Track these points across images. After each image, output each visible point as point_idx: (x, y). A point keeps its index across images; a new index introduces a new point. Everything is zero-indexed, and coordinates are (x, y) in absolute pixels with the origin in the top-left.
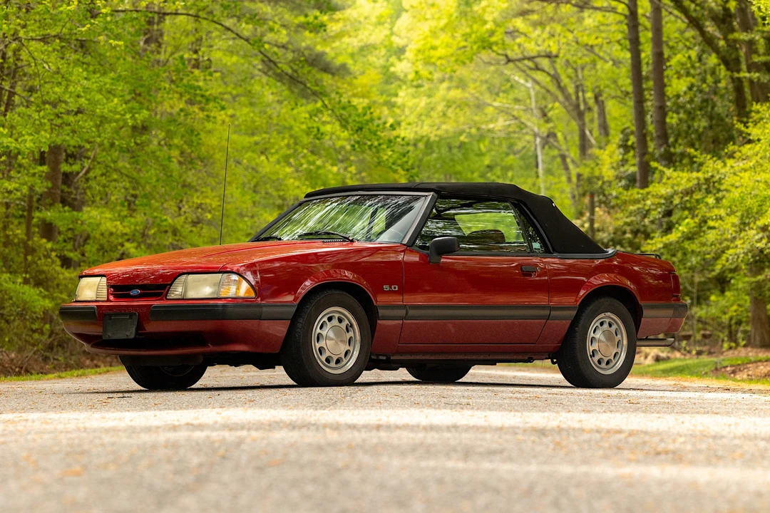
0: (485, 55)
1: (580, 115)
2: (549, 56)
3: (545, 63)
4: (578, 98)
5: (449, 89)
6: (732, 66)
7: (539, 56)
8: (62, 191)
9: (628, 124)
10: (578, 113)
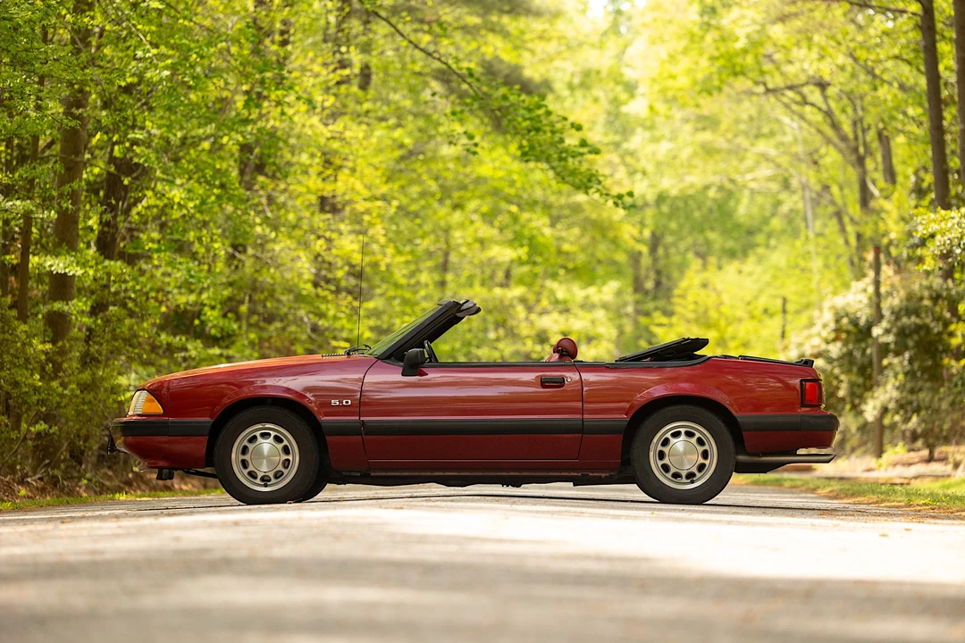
0: (738, 84)
1: (860, 161)
2: (822, 85)
4: (856, 138)
5: (696, 130)
10: (857, 158)
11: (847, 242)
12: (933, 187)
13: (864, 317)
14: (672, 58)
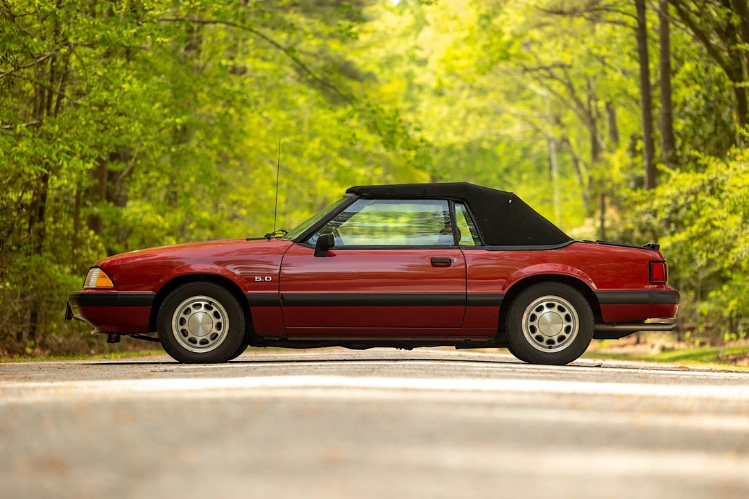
0: (502, 65)
2: (562, 66)
3: (558, 72)
4: (590, 106)
5: (469, 97)
6: (735, 75)
7: (555, 65)
8: (108, 187)
10: (590, 120)
14: (456, 45)
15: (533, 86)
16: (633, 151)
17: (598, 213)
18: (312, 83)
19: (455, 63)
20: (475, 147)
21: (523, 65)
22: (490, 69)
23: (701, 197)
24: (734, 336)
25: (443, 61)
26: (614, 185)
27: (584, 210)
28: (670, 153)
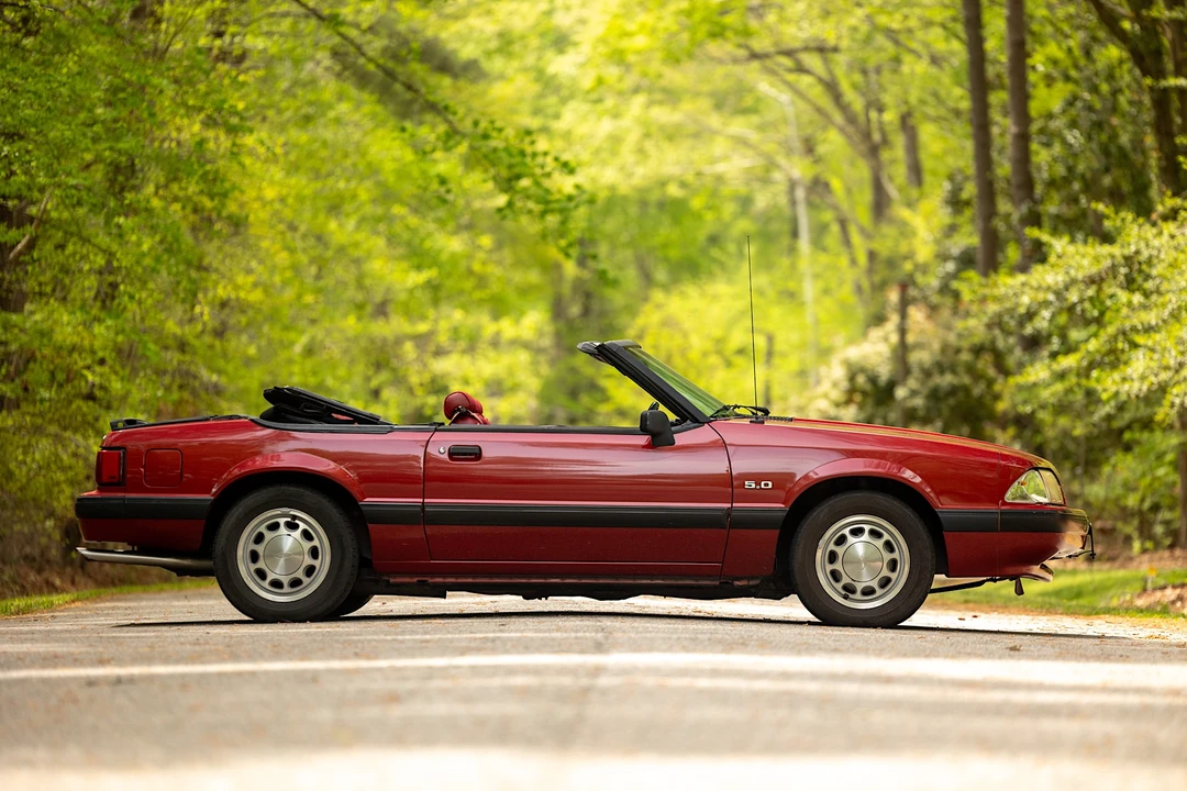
0: (714, 48)
1: (874, 152)
2: (822, 49)
3: (813, 61)
4: (868, 120)
5: (650, 104)
6: (1149, 61)
7: (806, 49)
9: (961, 163)
10: (871, 147)
11: (853, 262)
12: (975, 200)
13: (884, 372)
14: (626, 12)
15: (765, 86)
16: (955, 203)
17: (894, 320)
18: (363, 80)
19: (625, 44)
20: (654, 196)
21: (747, 47)
22: (691, 56)
23: (1109, 289)
24: (1149, 545)
25: (603, 40)
26: (917, 267)
27: (861, 313)
28: (1024, 208)
